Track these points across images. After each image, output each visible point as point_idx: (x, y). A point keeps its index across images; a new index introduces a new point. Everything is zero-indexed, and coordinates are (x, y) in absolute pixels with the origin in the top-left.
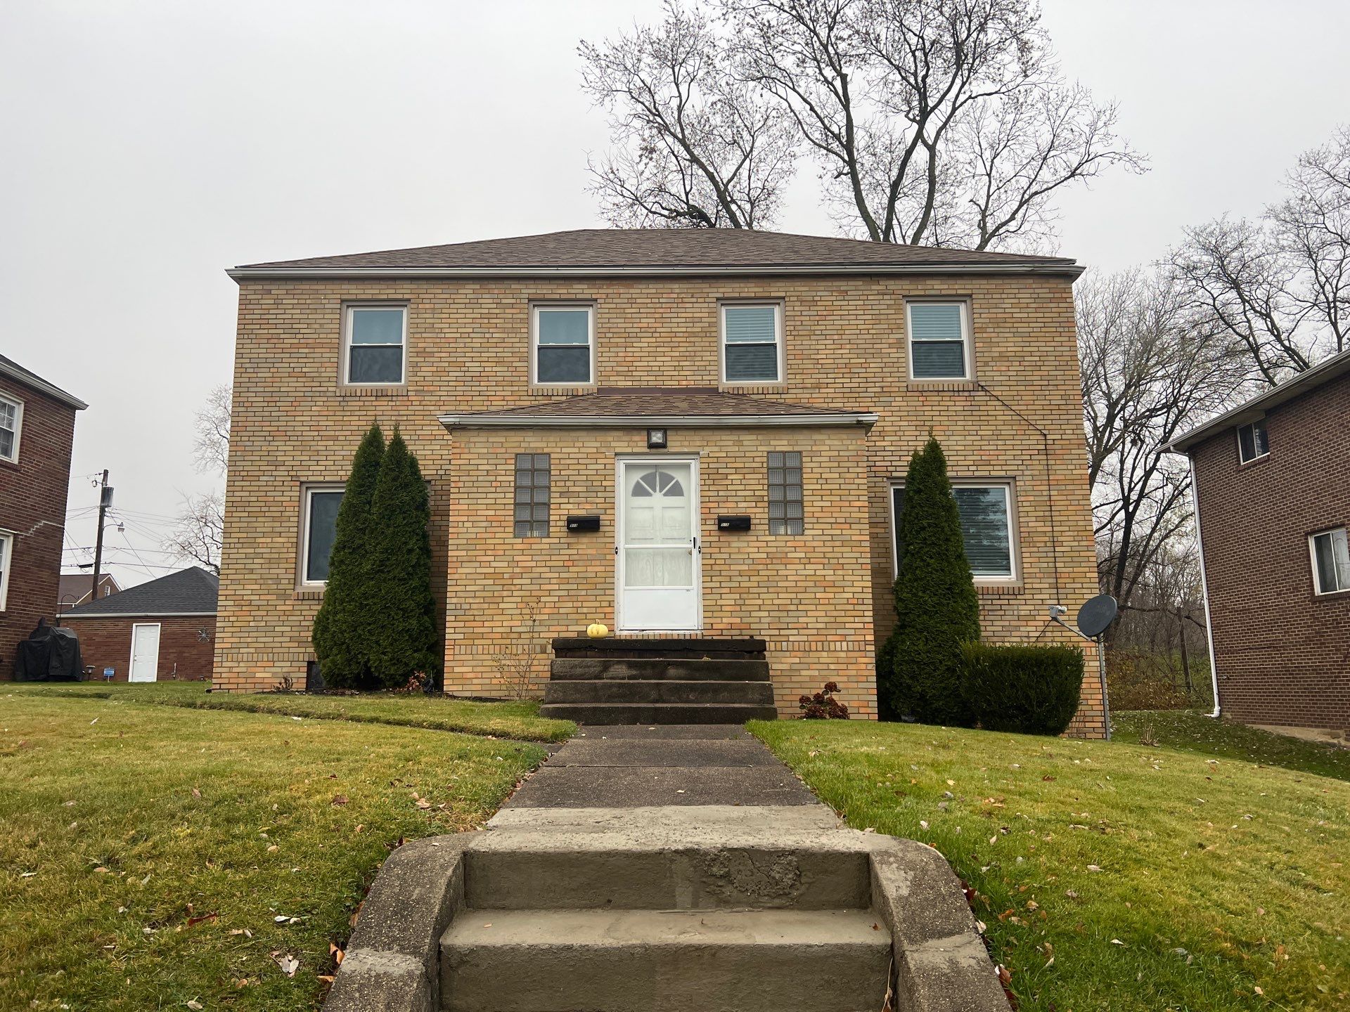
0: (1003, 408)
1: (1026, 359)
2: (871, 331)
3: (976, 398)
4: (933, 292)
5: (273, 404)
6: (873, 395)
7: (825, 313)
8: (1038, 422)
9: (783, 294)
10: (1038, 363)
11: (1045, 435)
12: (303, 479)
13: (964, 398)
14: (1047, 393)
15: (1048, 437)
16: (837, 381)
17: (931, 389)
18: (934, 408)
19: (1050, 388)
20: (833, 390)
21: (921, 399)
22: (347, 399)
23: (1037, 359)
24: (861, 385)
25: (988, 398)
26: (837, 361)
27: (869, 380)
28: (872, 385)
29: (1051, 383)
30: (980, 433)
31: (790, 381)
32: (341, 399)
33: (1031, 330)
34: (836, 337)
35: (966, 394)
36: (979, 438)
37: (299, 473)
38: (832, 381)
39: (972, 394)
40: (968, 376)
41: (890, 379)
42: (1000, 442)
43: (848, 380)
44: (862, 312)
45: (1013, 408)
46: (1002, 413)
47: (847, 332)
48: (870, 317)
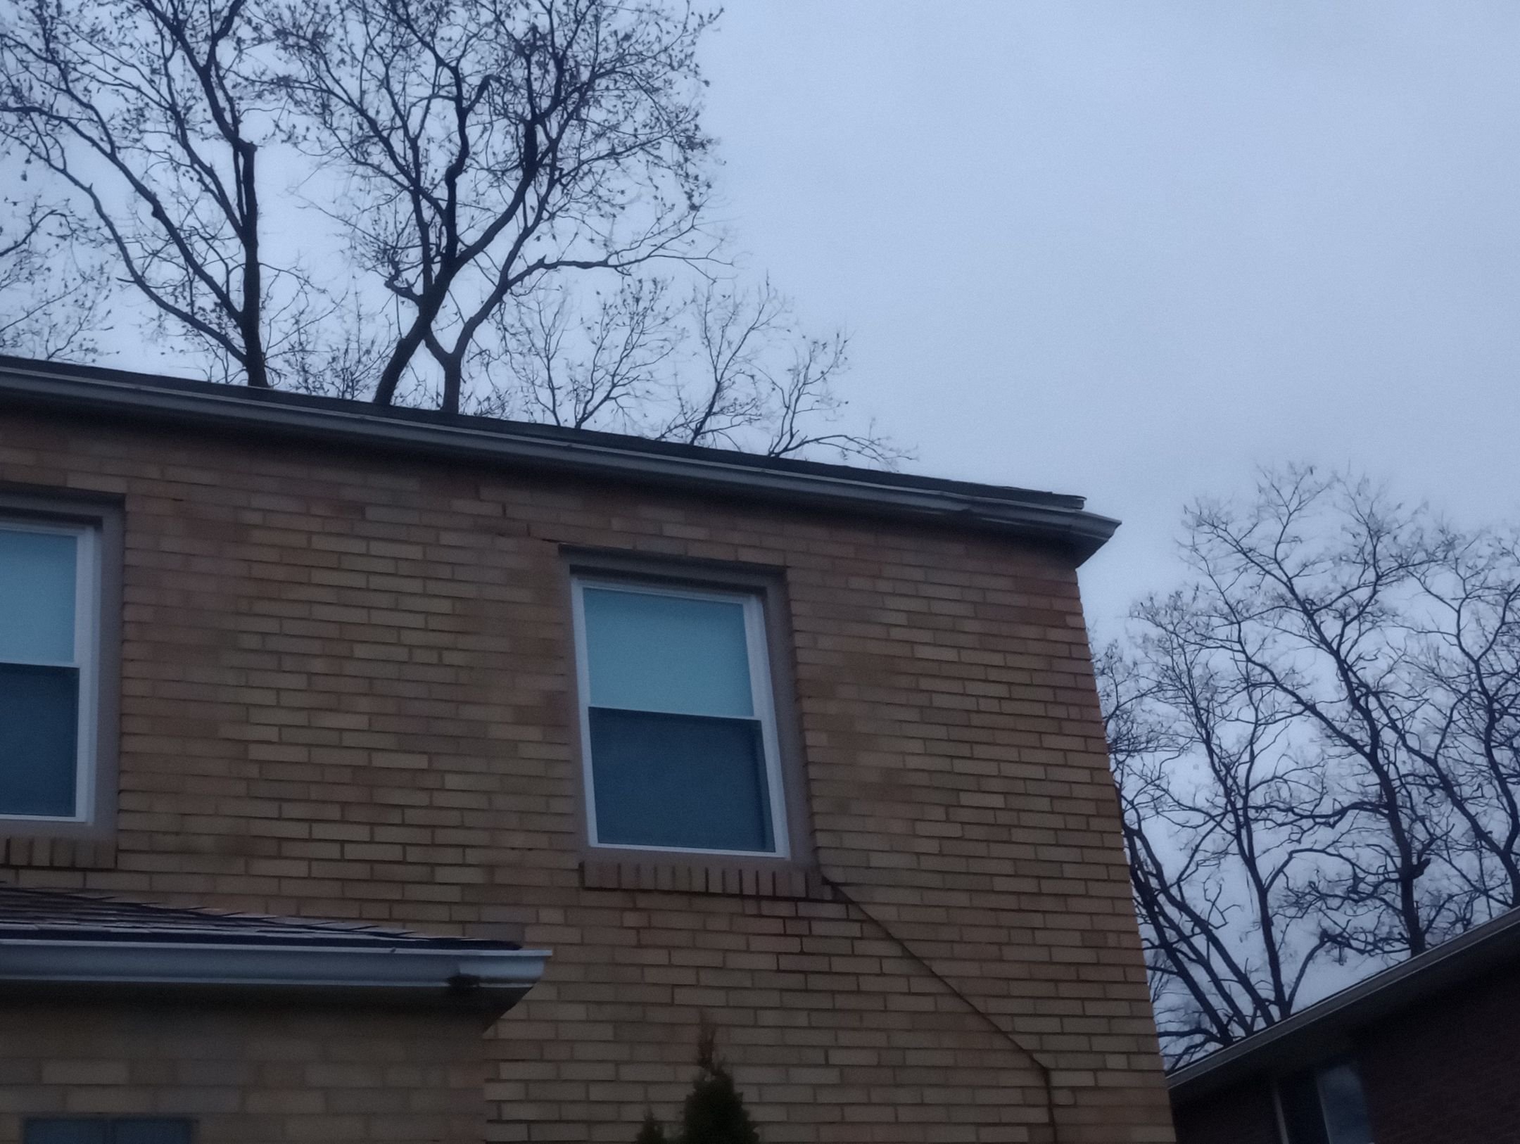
0: (904, 967)
1: (966, 799)
2: (450, 658)
3: (819, 928)
6: (453, 894)
7: (280, 573)
8: (1021, 1024)
9: (115, 486)
10: (1003, 818)
11: (1045, 1072)
13: (776, 926)
14: (1037, 920)
15: (1058, 1079)
16: (320, 831)
17: (665, 883)
18: (678, 957)
19: (1049, 904)
20: (300, 869)
21: (631, 919)
23: (998, 801)
24: (414, 855)
25: (854, 930)
26: (321, 756)
27: (442, 836)
28: (451, 856)
29: (1047, 886)
30: (837, 1057)
31: (126, 822)
33: (970, 704)
34: (318, 665)
35: (784, 909)
36: (831, 1076)
38: (300, 830)
39: (805, 909)
40: (781, 849)
41: (518, 840)
42: (904, 1096)
43: (362, 833)
44: (415, 586)
45: (939, 968)
46: (901, 985)
47: (360, 651)
48: (445, 606)
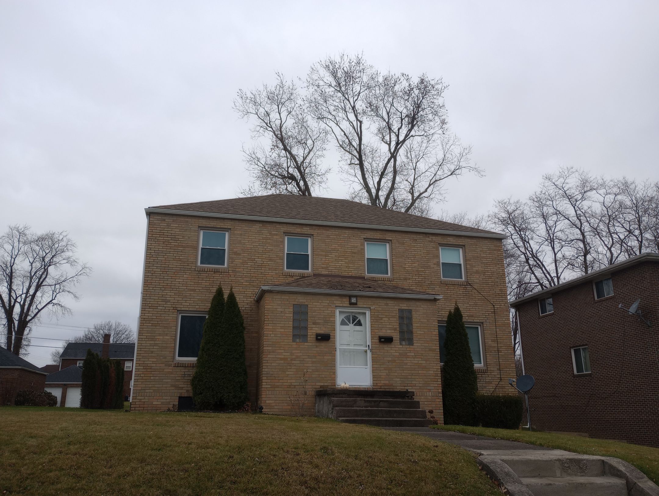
0: (478, 293)
1: (486, 273)
2: (426, 257)
3: (468, 289)
4: (450, 243)
5: (165, 273)
6: (427, 284)
7: (408, 248)
8: (491, 300)
9: (391, 239)
10: (491, 276)
11: (494, 306)
12: (178, 309)
13: (463, 288)
14: (494, 288)
15: (495, 306)
16: (413, 277)
17: (450, 283)
18: (452, 292)
19: (495, 286)
20: (411, 281)
21: (446, 287)
22: (200, 272)
23: (490, 274)
24: (423, 280)
25: (472, 289)
26: (413, 269)
27: (426, 278)
28: (427, 280)
29: (496, 284)
30: (469, 303)
31: (394, 276)
32: (198, 272)
33: (487, 261)
34: (412, 259)
35: (464, 286)
36: (469, 305)
37: (177, 306)
38: (411, 277)
39: (466, 286)
40: (464, 279)
41: (434, 278)
42: (477, 308)
43: (418, 277)
44: (422, 249)
45: (482, 293)
46: (477, 295)
47: (417, 257)
48: (426, 251)
